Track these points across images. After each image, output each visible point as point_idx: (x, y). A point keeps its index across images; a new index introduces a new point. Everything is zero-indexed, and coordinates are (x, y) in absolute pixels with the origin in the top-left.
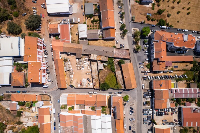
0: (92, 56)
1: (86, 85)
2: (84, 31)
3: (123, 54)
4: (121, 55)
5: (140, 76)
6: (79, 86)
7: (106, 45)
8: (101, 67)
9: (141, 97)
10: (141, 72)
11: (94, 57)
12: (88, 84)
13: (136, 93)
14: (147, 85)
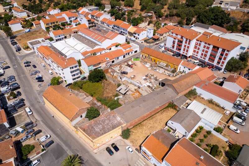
0: (149, 91)
1: (122, 68)
2: (202, 112)
3: (100, 126)
4: (104, 121)
5: (42, 123)
6: (130, 63)
7: (144, 127)
8: (121, 89)
9: (28, 99)
10: (43, 130)
11: (145, 91)
12: (121, 70)
13: (39, 99)
14: (20, 119)
